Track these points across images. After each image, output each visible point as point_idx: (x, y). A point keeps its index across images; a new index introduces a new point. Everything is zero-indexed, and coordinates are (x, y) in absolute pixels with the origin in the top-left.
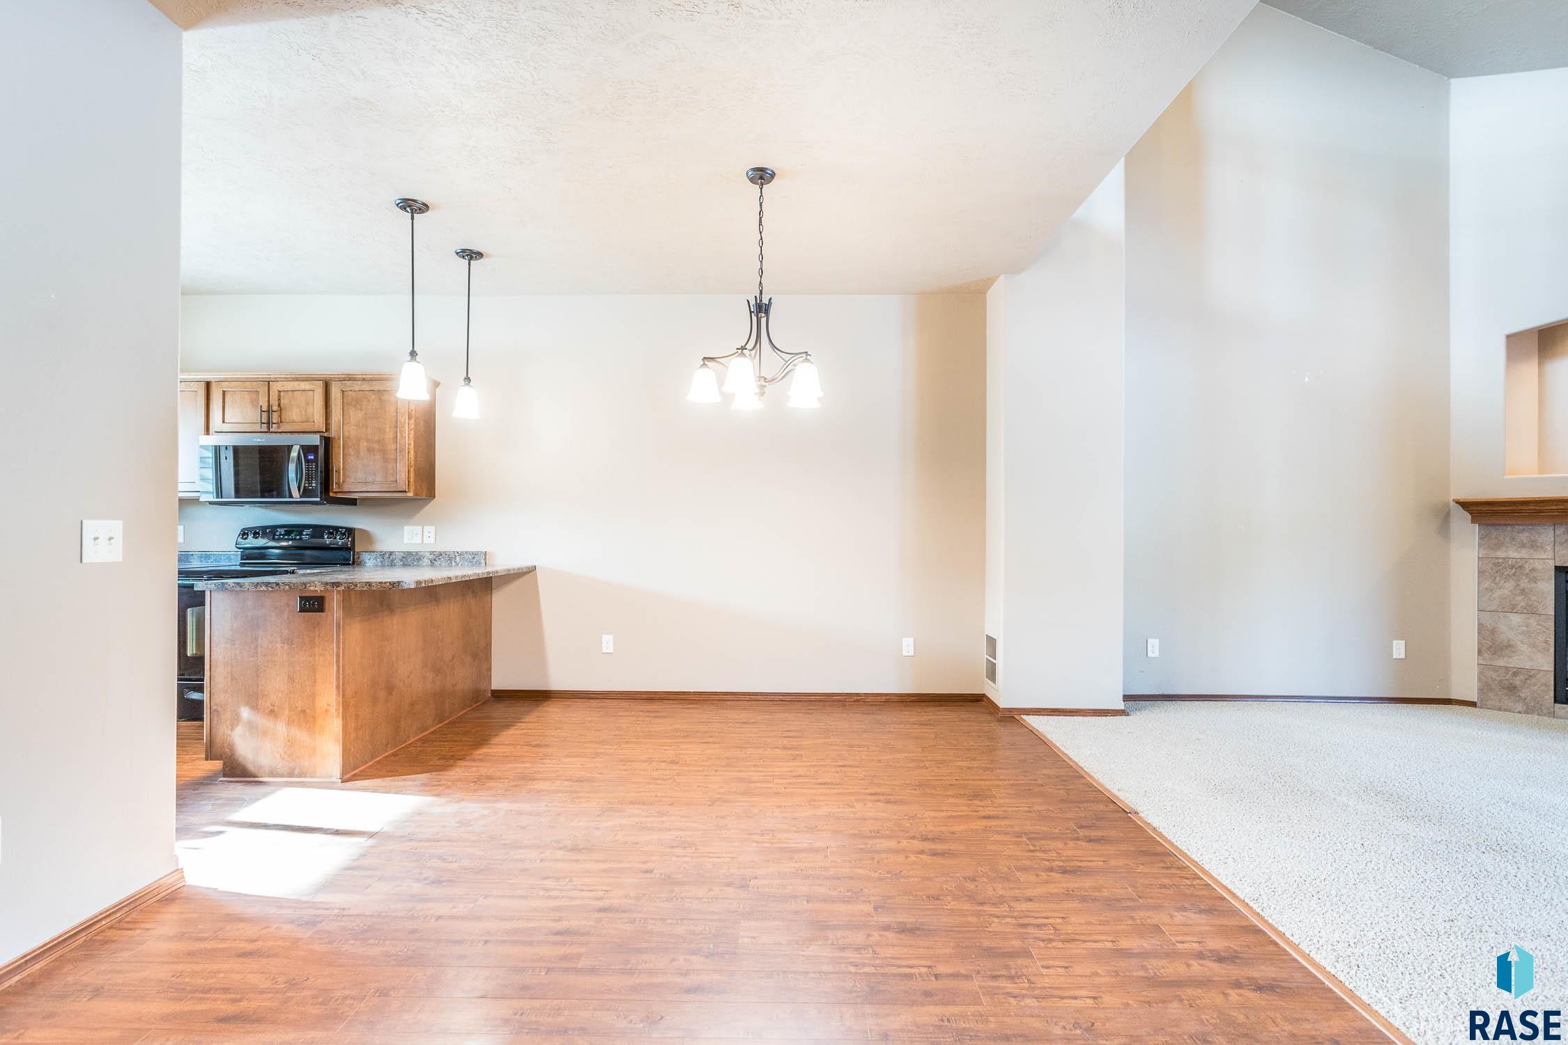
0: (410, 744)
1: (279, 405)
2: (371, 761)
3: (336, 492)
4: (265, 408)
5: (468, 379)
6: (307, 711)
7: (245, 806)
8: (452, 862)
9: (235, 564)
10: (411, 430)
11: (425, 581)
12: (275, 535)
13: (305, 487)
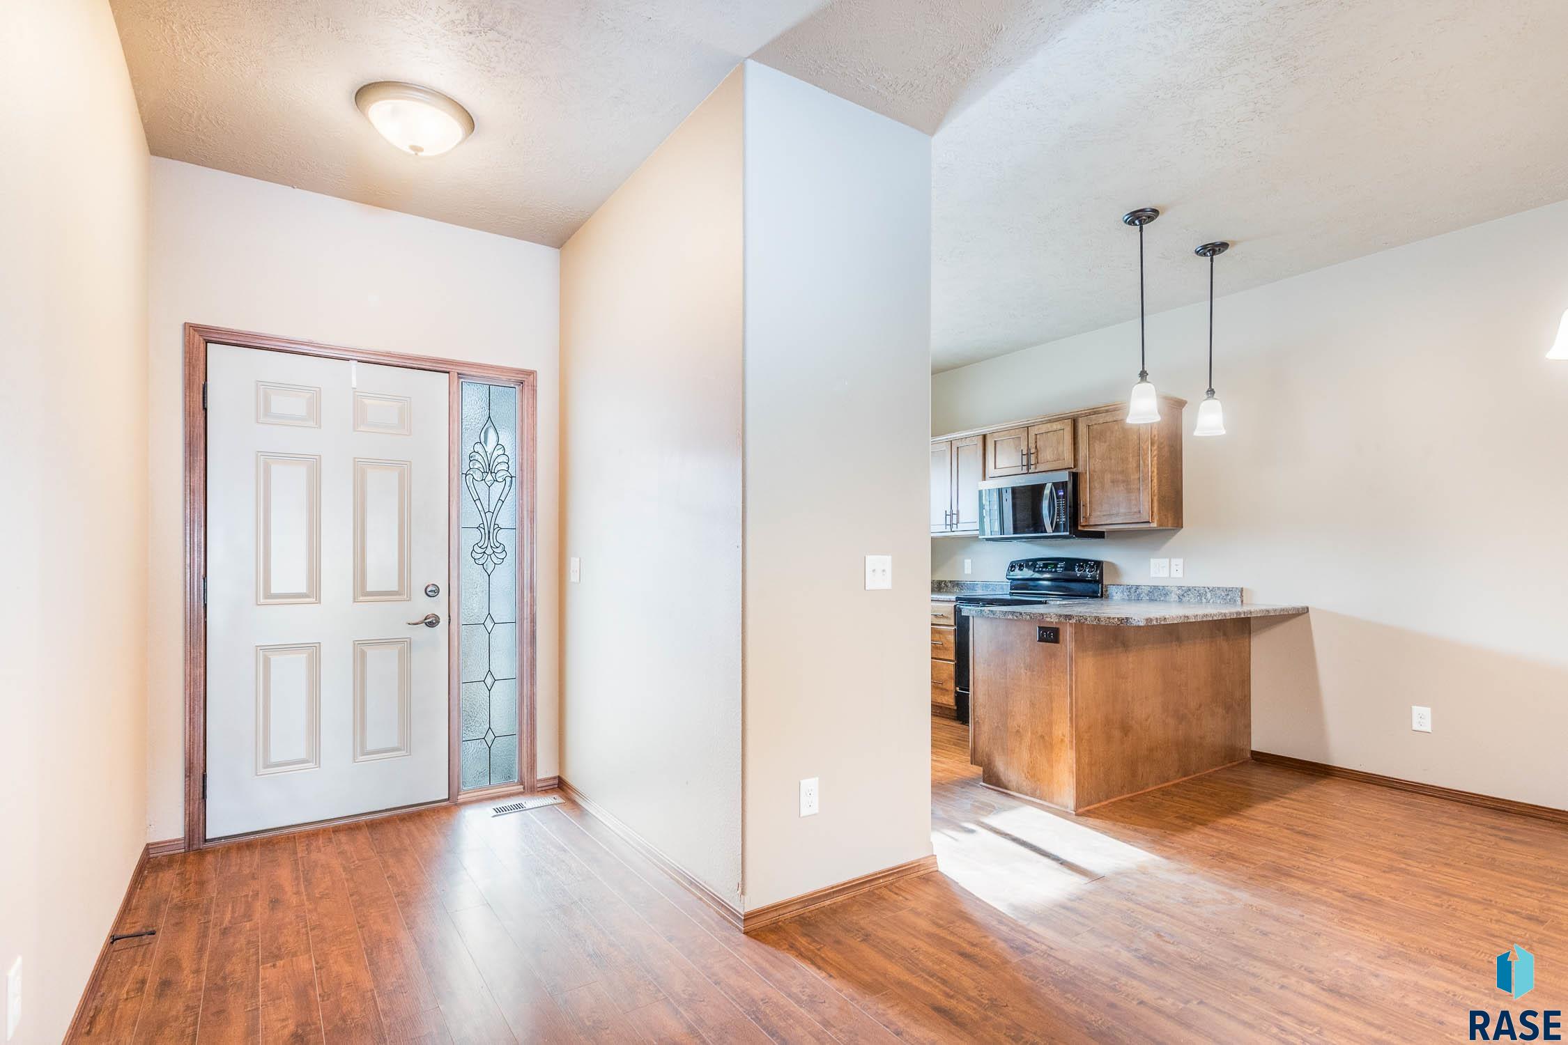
0: (1148, 792)
1: (1036, 447)
2: (1106, 800)
3: (1083, 526)
4: (1025, 452)
5: (1211, 392)
6: (1046, 738)
7: (994, 814)
8: (1169, 943)
9: (1004, 592)
10: (1155, 456)
11: (1157, 619)
12: (1035, 567)
13: (1056, 522)
